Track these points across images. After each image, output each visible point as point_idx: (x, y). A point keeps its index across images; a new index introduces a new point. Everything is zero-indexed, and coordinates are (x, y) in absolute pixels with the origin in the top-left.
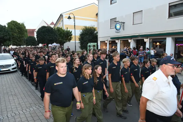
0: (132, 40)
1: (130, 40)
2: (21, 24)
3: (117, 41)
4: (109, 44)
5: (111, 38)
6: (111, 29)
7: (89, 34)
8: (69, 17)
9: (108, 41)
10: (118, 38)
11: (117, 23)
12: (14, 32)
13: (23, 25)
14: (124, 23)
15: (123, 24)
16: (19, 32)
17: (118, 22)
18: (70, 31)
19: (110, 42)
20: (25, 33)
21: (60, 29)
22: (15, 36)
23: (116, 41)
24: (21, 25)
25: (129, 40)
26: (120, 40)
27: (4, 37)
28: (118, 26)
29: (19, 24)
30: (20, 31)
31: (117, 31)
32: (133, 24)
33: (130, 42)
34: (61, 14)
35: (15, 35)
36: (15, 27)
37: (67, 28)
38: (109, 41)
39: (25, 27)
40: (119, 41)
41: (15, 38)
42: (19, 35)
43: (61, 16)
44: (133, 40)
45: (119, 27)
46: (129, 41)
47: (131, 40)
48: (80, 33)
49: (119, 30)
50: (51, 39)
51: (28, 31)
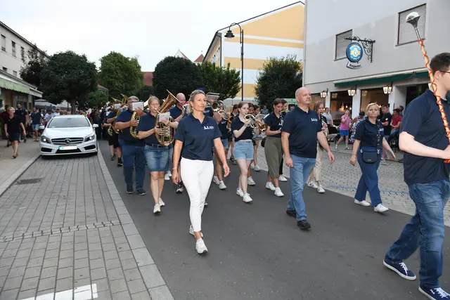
0: (394, 87)
1: (387, 88)
2: (130, 60)
3: (351, 92)
4: (332, 99)
5: (336, 85)
6: (336, 60)
7: (280, 76)
8: (230, 31)
9: (329, 93)
10: (355, 84)
11: (353, 41)
12: (115, 78)
13: (135, 61)
14: (372, 42)
15: (369, 45)
16: (125, 77)
17: (355, 39)
18: (236, 72)
19: (335, 96)
20: (139, 80)
21: (211, 66)
22: (117, 86)
23: (349, 91)
24: (131, 62)
25: (384, 88)
26: (362, 90)
27: (79, 80)
28: (355, 51)
29: (126, 59)
30: (127, 75)
31: (352, 64)
32: (398, 44)
33: (388, 94)
34: (217, 32)
35: (117, 84)
36: (116, 66)
37: (229, 64)
38: (331, 93)
39: (139, 67)
40: (358, 91)
41: (116, 91)
42: (126, 86)
43: (217, 35)
44: (397, 87)
45: (359, 53)
46: (386, 90)
47: (390, 88)
48: (259, 76)
49: (357, 61)
50: (185, 86)
51: (145, 76)
